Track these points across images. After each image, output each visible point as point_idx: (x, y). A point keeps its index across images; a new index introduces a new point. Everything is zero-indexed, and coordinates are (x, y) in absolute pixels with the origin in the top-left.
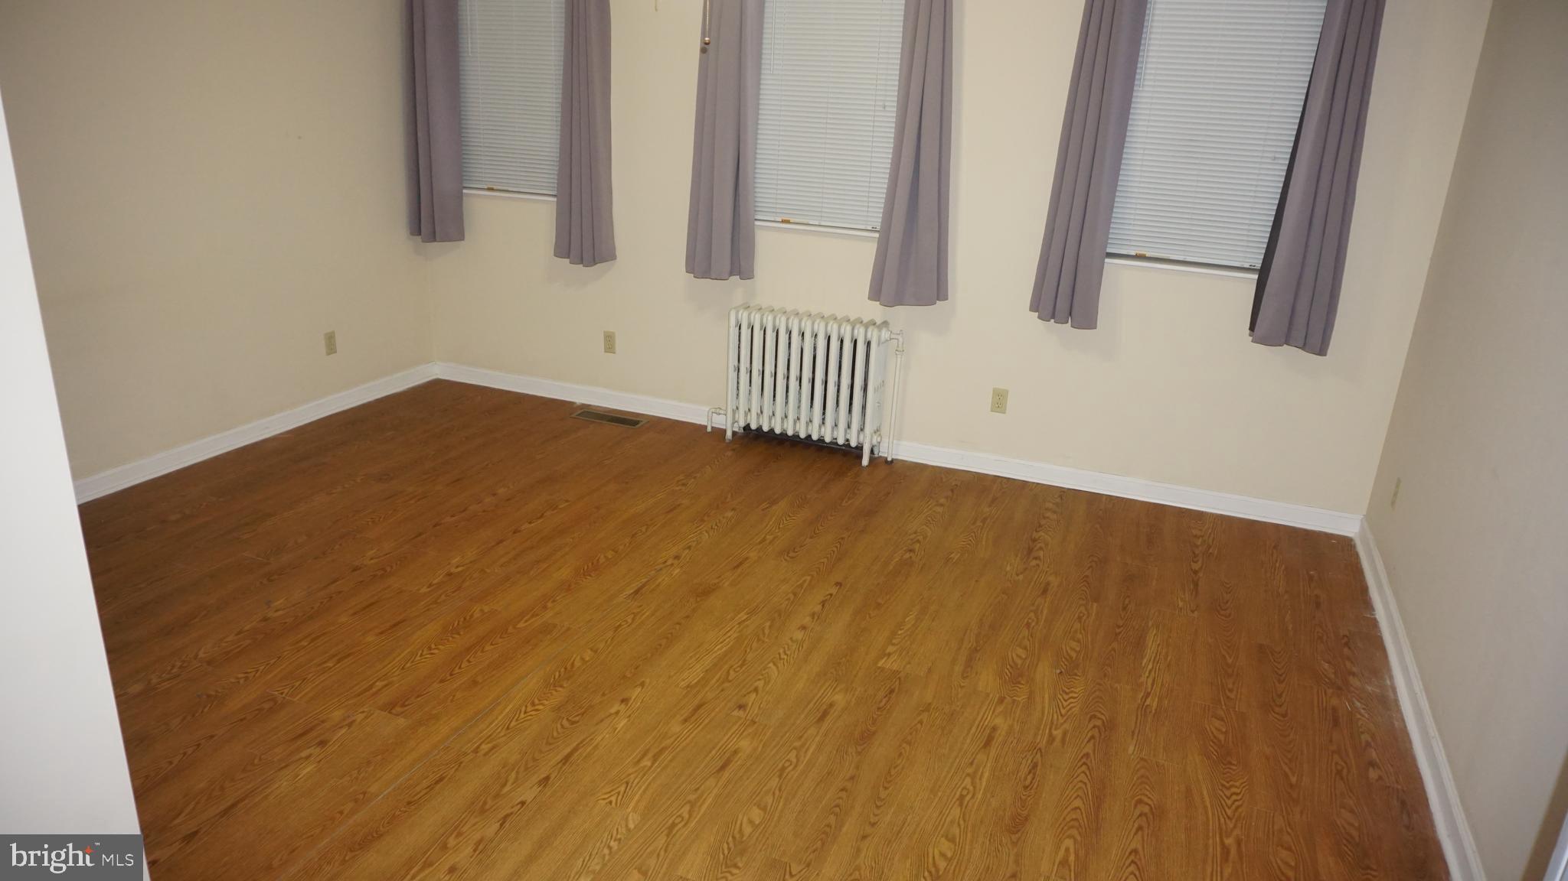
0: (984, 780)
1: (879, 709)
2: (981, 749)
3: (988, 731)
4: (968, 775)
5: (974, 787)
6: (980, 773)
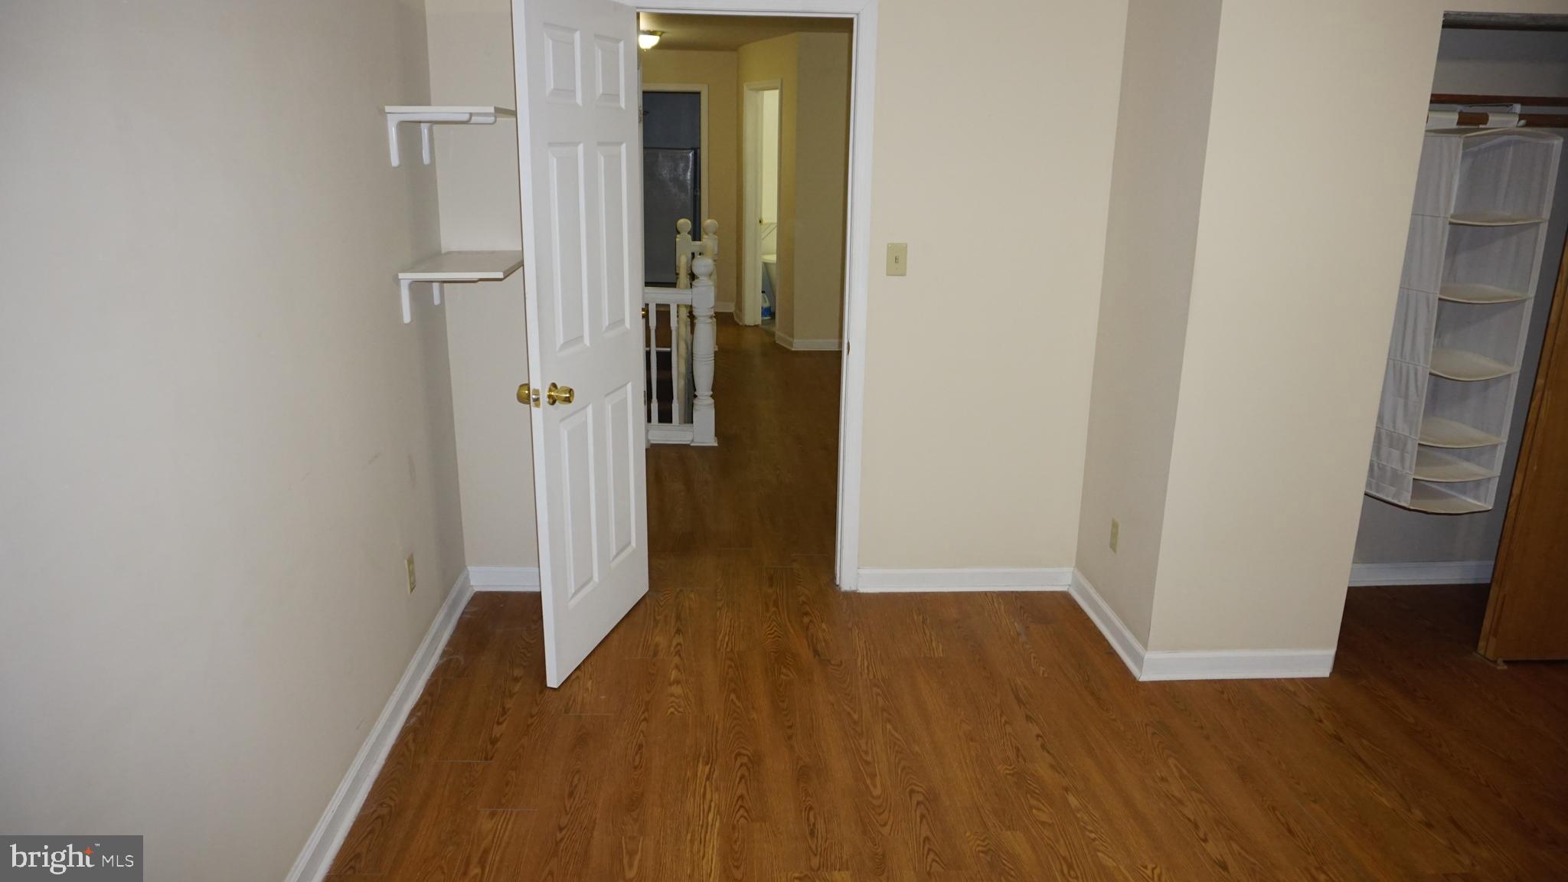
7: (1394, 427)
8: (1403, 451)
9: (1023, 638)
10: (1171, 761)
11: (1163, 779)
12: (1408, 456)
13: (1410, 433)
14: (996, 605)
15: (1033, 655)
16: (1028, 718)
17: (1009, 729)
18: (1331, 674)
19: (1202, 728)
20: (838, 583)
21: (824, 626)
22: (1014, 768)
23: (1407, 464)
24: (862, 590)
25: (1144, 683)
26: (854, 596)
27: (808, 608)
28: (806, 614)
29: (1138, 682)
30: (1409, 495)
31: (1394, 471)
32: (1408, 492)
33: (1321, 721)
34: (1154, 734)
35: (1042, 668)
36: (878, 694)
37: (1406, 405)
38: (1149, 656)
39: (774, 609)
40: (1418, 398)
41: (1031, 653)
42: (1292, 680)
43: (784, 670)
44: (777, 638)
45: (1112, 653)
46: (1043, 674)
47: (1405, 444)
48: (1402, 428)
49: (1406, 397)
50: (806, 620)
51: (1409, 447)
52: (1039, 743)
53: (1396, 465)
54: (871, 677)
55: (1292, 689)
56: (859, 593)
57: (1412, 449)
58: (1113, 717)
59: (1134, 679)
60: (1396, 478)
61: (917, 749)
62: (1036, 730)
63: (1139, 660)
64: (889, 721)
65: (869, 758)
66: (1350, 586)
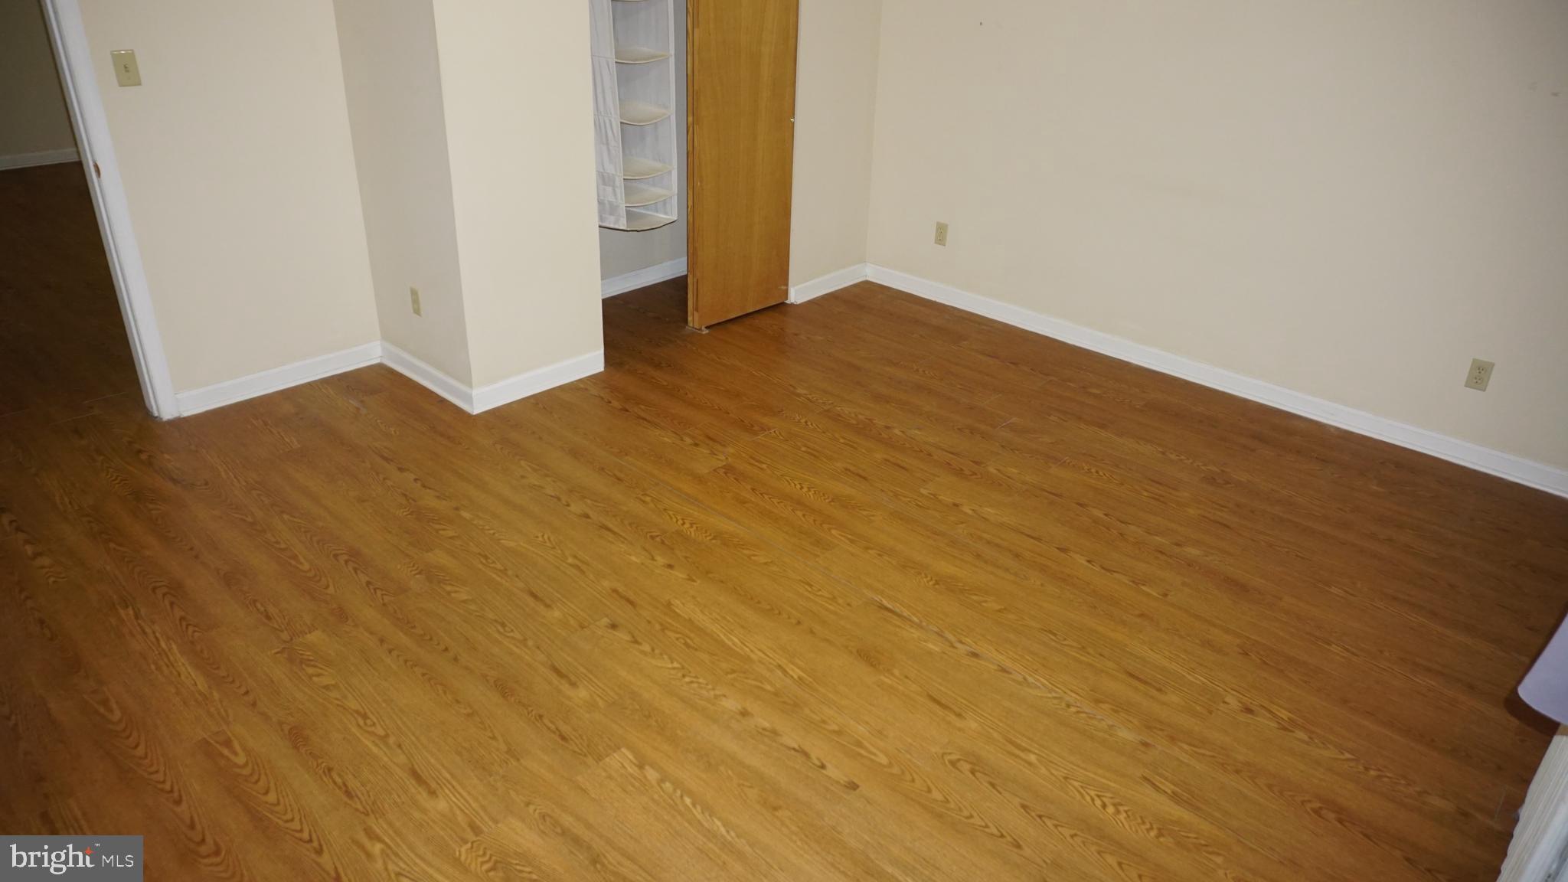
0: (370, 745)
1: (541, 717)
2: (413, 765)
3: (433, 785)
4: (387, 736)
5: (368, 732)
6: (382, 747)
7: (604, 169)
8: (614, 187)
9: (364, 411)
10: (523, 463)
11: (523, 477)
12: (618, 191)
13: (616, 171)
14: (323, 390)
15: (378, 421)
16: (401, 470)
17: (389, 483)
18: (605, 367)
19: (534, 433)
20: (156, 414)
21: (166, 456)
22: (418, 568)
23: (619, 195)
24: (185, 414)
25: (477, 416)
26: (179, 423)
27: (137, 446)
28: (140, 452)
29: (473, 416)
30: (625, 222)
31: (611, 203)
32: (623, 217)
33: (610, 402)
34: (502, 449)
35: (392, 429)
36: (259, 495)
37: (609, 150)
38: (475, 392)
39: (102, 458)
40: (616, 144)
41: (376, 420)
42: (580, 380)
43: (151, 506)
44: (123, 482)
45: (443, 401)
46: (395, 433)
47: (614, 182)
48: (610, 169)
49: (608, 144)
50: (144, 457)
51: (617, 183)
52: (419, 484)
53: (611, 198)
54: (244, 484)
55: (582, 386)
56: (184, 418)
57: (619, 182)
58: (466, 447)
59: (469, 416)
60: (613, 210)
61: (321, 524)
62: (412, 477)
63: (469, 399)
64: (282, 512)
65: (283, 546)
66: (604, 297)
